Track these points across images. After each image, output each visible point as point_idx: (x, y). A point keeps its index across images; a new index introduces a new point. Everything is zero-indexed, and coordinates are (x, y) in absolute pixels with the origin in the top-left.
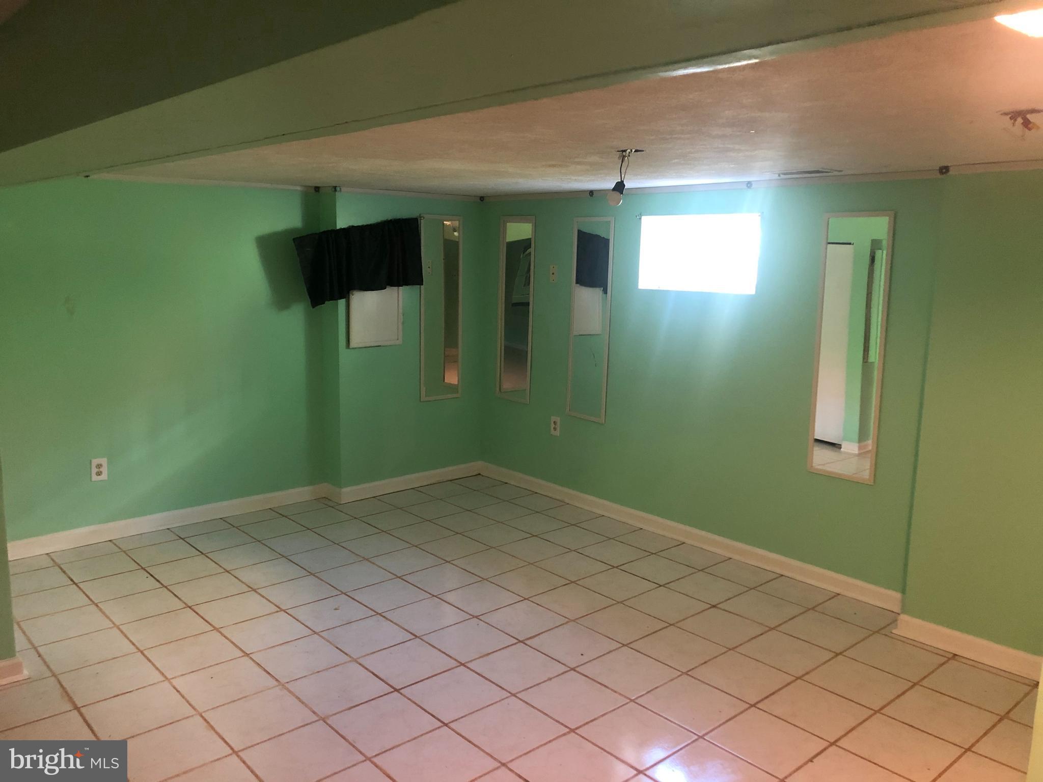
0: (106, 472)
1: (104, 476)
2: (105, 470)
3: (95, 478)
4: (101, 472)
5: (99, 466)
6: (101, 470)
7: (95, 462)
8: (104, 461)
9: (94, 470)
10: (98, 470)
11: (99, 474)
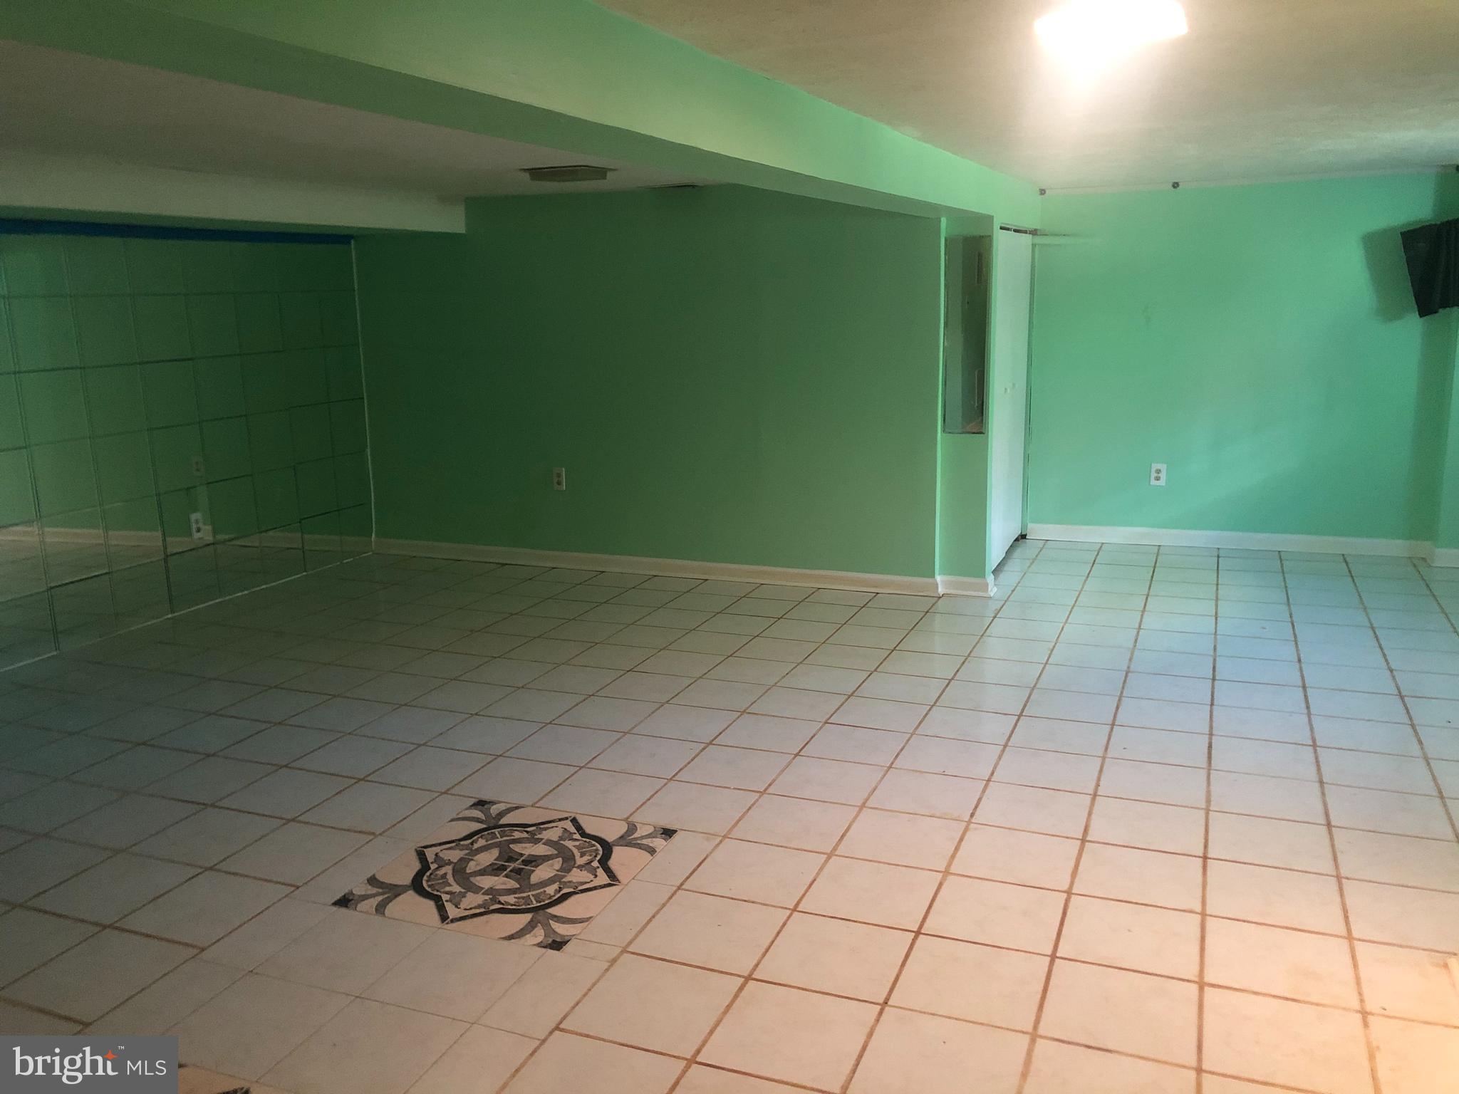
0: (1165, 478)
1: (1162, 482)
2: (1163, 475)
3: (1153, 482)
4: (1160, 477)
5: (1158, 471)
6: (1160, 475)
7: (1155, 466)
8: (1163, 467)
9: (1154, 475)
10: (1156, 475)
11: (1158, 479)
